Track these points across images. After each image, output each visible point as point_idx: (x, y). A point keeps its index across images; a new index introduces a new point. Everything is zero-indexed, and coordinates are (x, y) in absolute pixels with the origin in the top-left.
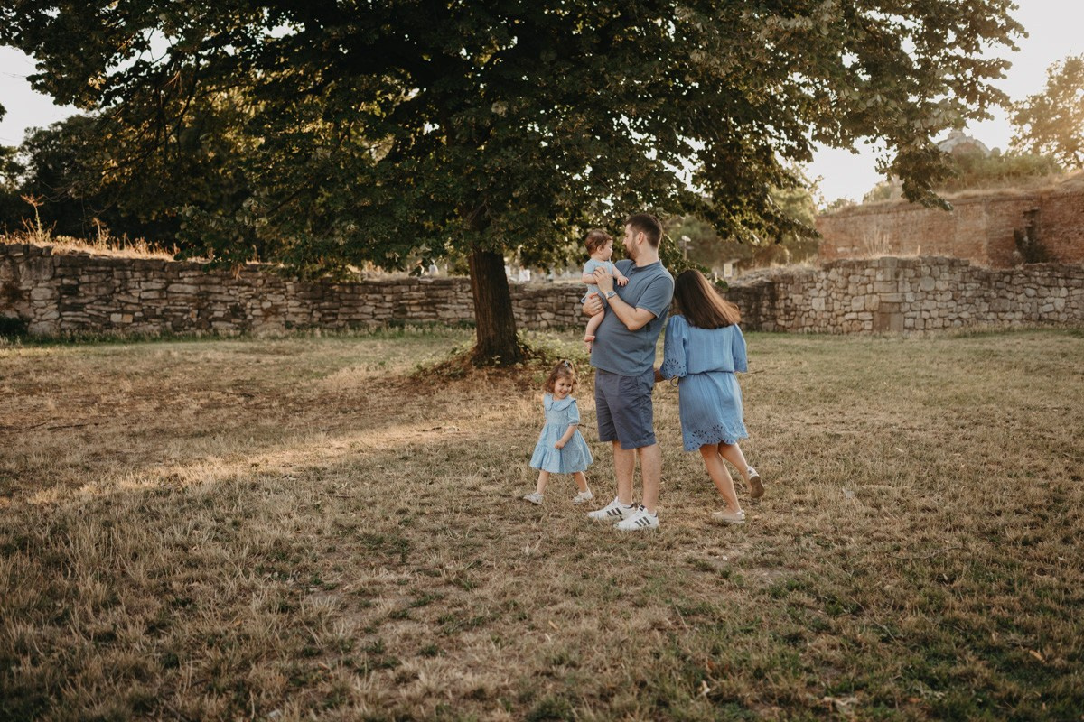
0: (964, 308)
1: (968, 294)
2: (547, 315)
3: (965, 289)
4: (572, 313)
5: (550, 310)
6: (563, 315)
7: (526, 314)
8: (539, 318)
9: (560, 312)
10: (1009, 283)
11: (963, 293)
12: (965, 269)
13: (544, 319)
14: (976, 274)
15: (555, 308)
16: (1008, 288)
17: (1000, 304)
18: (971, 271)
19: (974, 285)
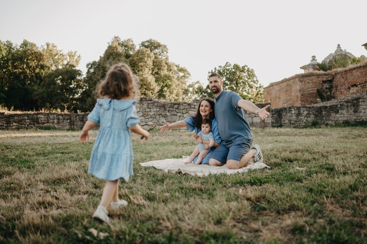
0: (150, 120)
1: (152, 114)
2: (14, 124)
3: (150, 111)
4: (25, 123)
5: (16, 122)
6: (22, 124)
7: (6, 124)
8: (12, 125)
9: (20, 123)
10: (177, 108)
11: (149, 113)
12: (150, 102)
13: (14, 126)
14: (156, 104)
15: (17, 121)
16: (177, 110)
17: (172, 118)
18: (153, 103)
19: (155, 109)
